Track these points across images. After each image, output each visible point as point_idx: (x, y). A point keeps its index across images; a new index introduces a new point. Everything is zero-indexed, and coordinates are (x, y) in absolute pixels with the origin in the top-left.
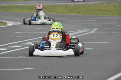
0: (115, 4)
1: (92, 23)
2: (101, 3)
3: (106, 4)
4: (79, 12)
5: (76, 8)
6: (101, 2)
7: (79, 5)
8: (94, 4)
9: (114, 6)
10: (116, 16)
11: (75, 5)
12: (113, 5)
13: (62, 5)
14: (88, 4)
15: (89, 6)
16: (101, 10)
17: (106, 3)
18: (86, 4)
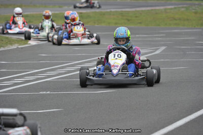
0: (197, 8)
1: (159, 39)
2: (175, 8)
3: (183, 9)
4: (140, 23)
5: (136, 17)
6: (176, 6)
7: (142, 11)
8: (165, 9)
9: (196, 13)
10: (196, 27)
11: (136, 11)
12: (194, 11)
13: (116, 11)
14: (155, 10)
15: (156, 13)
16: (175, 19)
17: (183, 7)
18: (152, 10)
